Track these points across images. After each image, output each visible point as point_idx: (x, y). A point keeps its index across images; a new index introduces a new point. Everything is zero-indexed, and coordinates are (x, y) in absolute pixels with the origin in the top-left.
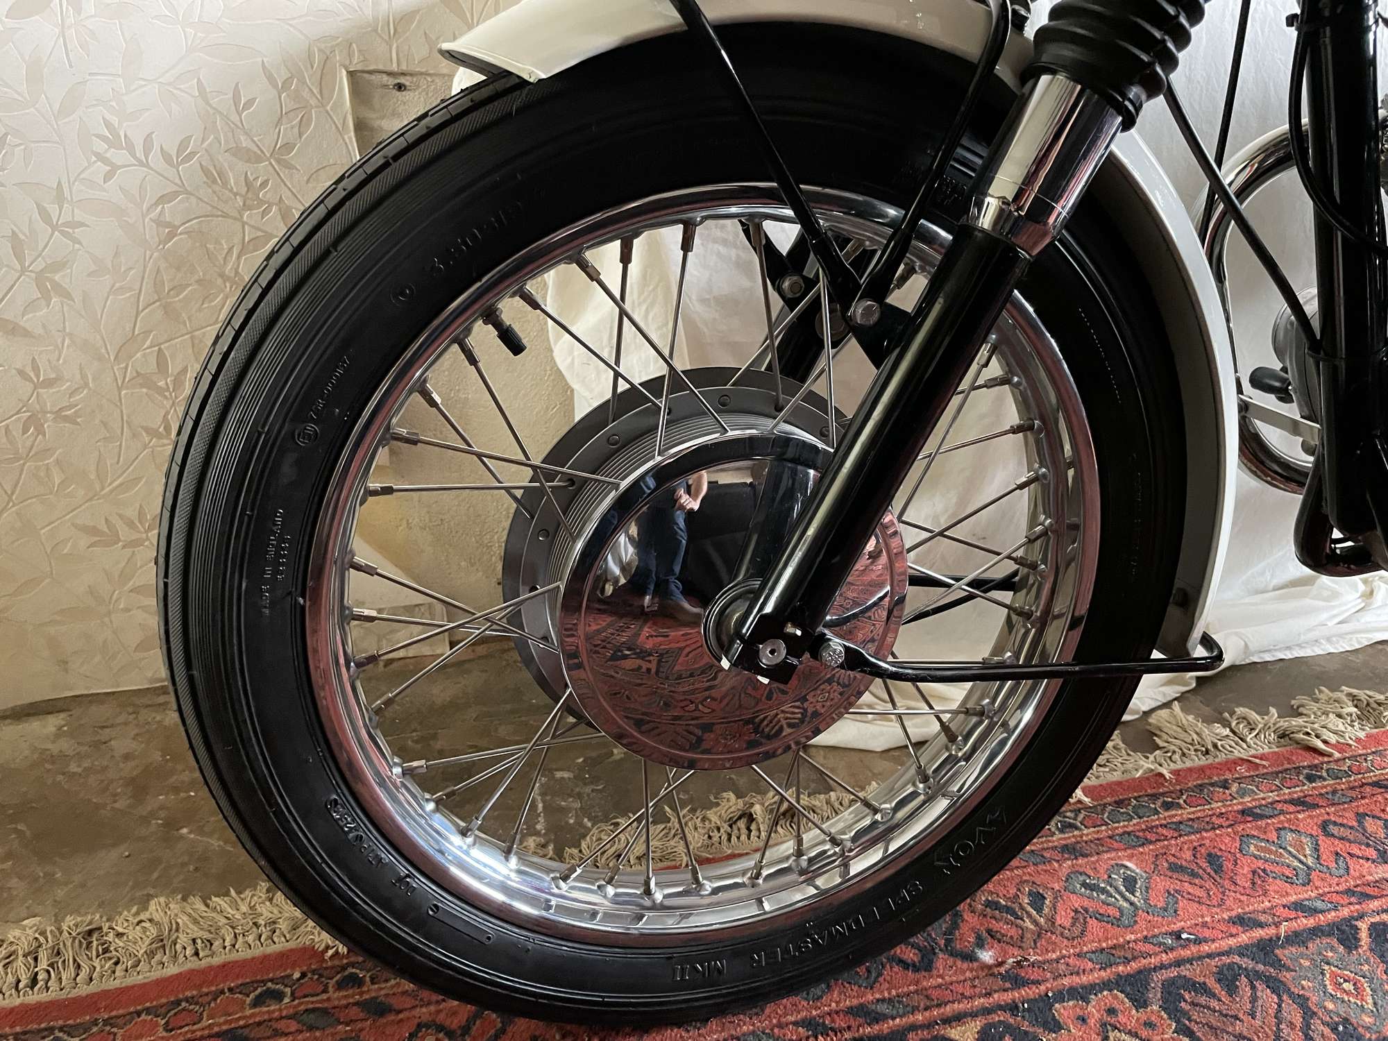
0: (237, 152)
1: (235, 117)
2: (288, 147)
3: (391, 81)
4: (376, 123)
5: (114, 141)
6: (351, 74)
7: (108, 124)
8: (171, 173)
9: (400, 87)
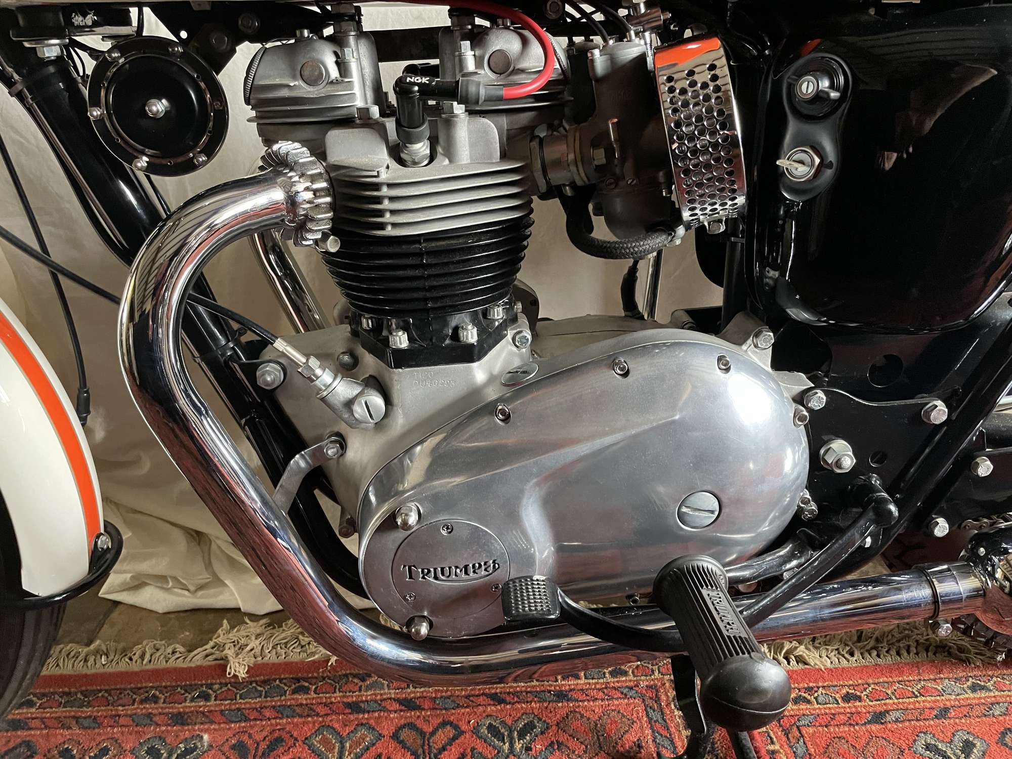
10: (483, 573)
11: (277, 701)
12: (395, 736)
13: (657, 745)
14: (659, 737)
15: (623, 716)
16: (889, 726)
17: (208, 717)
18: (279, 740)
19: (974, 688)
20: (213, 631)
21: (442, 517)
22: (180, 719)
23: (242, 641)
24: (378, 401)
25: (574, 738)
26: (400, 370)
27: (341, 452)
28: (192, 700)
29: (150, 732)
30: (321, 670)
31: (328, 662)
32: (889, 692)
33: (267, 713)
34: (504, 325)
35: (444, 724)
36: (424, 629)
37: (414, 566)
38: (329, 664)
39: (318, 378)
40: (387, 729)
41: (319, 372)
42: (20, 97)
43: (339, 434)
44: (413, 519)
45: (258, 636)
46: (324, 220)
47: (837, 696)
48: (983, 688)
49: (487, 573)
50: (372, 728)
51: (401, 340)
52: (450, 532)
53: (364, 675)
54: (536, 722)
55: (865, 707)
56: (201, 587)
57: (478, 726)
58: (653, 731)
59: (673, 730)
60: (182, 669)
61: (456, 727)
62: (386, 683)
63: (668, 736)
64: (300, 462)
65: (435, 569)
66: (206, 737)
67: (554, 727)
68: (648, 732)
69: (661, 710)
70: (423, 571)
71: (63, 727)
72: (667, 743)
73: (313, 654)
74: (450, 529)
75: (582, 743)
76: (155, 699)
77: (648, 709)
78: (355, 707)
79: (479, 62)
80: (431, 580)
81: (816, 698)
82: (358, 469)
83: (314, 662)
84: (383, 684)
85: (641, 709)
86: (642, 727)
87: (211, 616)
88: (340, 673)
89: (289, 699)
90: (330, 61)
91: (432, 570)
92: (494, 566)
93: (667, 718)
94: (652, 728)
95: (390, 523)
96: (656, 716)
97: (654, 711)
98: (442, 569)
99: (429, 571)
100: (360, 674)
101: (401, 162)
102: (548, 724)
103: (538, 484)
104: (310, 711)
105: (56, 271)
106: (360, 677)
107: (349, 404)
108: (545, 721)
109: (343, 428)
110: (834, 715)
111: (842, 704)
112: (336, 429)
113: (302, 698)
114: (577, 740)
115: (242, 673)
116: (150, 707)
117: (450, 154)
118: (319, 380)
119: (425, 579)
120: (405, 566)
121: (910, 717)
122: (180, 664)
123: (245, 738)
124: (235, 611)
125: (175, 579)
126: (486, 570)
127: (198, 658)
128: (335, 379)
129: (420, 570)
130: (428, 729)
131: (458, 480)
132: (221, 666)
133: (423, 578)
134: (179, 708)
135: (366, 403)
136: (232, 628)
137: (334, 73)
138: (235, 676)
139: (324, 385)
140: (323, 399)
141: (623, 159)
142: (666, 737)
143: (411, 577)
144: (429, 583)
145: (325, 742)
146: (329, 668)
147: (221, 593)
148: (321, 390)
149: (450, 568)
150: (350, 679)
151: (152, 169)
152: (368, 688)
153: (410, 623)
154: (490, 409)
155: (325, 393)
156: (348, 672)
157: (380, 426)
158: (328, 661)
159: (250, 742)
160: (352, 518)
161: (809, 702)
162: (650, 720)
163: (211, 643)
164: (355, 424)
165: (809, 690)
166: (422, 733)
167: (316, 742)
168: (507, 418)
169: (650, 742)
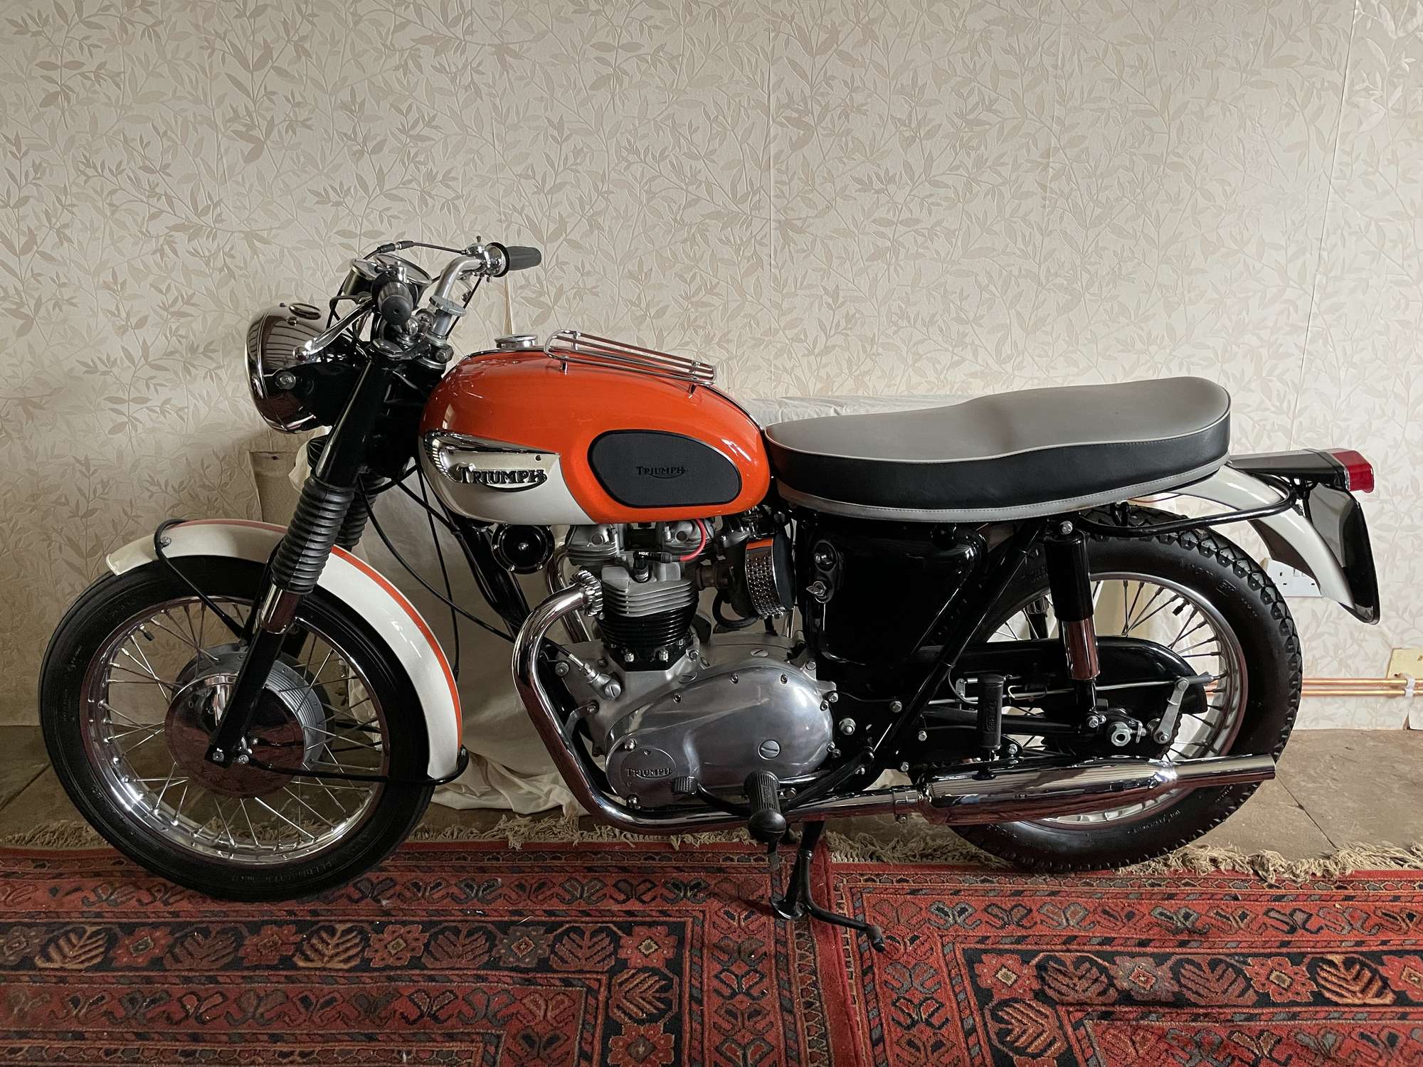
0: (204, 486)
1: (202, 472)
2: (226, 484)
3: (271, 456)
4: (265, 473)
5: (153, 483)
6: (252, 453)
7: (150, 476)
8: (176, 495)
9: (275, 458)
10: (664, 774)
11: (540, 863)
12: (615, 886)
16: (919, 896)
17: (499, 870)
18: (544, 884)
19: (982, 881)
20: (496, 822)
21: (646, 747)
22: (482, 870)
23: (516, 828)
24: (617, 687)
26: (630, 672)
27: (596, 711)
28: (488, 860)
29: (465, 876)
30: (568, 848)
32: (928, 879)
33: (536, 869)
34: (685, 647)
35: (645, 881)
37: (632, 769)
40: (610, 881)
41: (589, 671)
42: (457, 537)
43: (595, 701)
44: (632, 746)
45: (525, 826)
46: (599, 607)
48: (988, 881)
49: (666, 774)
50: (601, 881)
51: (631, 658)
52: (649, 754)
54: (702, 882)
55: (909, 886)
56: (483, 795)
57: (667, 882)
58: (773, 891)
60: (479, 843)
61: (652, 883)
62: (610, 857)
64: (574, 714)
65: (641, 771)
66: (499, 880)
67: (713, 886)
69: (781, 880)
70: (635, 771)
71: (410, 871)
73: (562, 839)
74: (649, 752)
76: (465, 859)
77: (773, 879)
78: (590, 869)
79: (672, 536)
80: (640, 776)
82: (605, 722)
84: (608, 858)
87: (492, 813)
88: (581, 850)
89: (549, 862)
90: (605, 533)
92: (669, 771)
93: (783, 884)
94: (772, 889)
95: (621, 748)
98: (645, 771)
99: (638, 772)
101: (635, 579)
102: (709, 884)
103: (691, 733)
104: (562, 870)
105: (453, 609)
106: (594, 853)
107: (603, 687)
108: (707, 883)
109: (598, 698)
111: (895, 884)
112: (594, 698)
113: (557, 863)
115: (518, 847)
116: (463, 863)
117: (657, 576)
118: (589, 675)
119: (636, 776)
122: (476, 840)
123: (523, 881)
124: (508, 811)
125: (466, 786)
127: (487, 838)
128: (597, 675)
130: (635, 883)
131: (653, 729)
132: (505, 842)
134: (480, 864)
135: (611, 688)
136: (509, 821)
137: (607, 539)
138: (514, 848)
139: (591, 677)
140: (590, 684)
141: (736, 583)
143: (630, 775)
145: (572, 886)
147: (497, 799)
148: (589, 679)
149: (648, 771)
150: (587, 854)
151: (516, 571)
152: (598, 859)
153: (628, 798)
154: (672, 694)
155: (591, 681)
157: (617, 699)
159: (526, 884)
160: (600, 748)
161: (874, 881)
163: (496, 829)
164: (606, 697)
165: (877, 875)
166: (631, 885)
167: (567, 886)
168: (679, 700)
169: (770, 896)
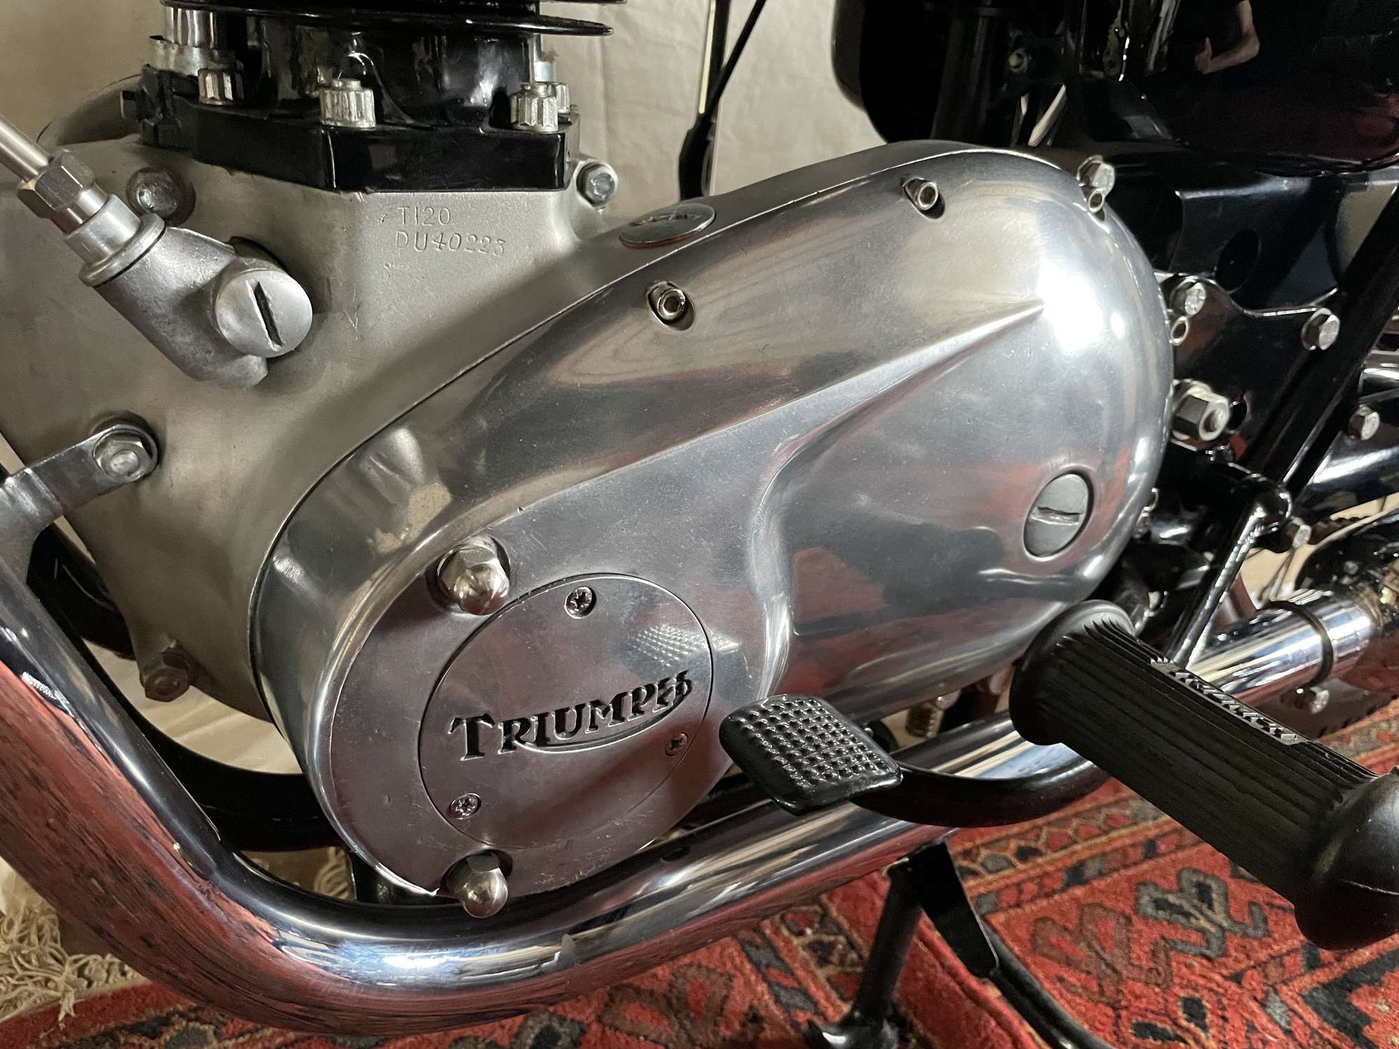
10: (657, 710)
13: (786, 1008)
14: (782, 993)
15: (708, 970)
16: (1095, 883)
21: (568, 571)
25: (638, 1036)
26: (359, 196)
27: (148, 463)
30: (42, 1035)
31: (59, 1012)
32: (1070, 832)
36: (498, 887)
37: (487, 718)
38: (61, 1017)
39: (88, 218)
41: (89, 201)
47: (1008, 854)
49: (664, 709)
52: (586, 612)
53: (155, 1024)
54: (556, 1025)
55: (1051, 863)
58: (770, 985)
59: (800, 973)
62: (209, 1029)
63: (796, 985)
65: (542, 718)
67: (595, 1027)
68: (762, 988)
70: (508, 726)
72: (798, 1000)
74: (586, 604)
75: (655, 1042)
77: (748, 948)
80: (529, 747)
81: (983, 865)
83: (19, 1020)
84: (204, 1033)
85: (733, 950)
86: (747, 983)
88: (93, 1032)
91: (534, 720)
92: (680, 688)
93: (784, 953)
94: (765, 979)
96: (764, 956)
97: (758, 948)
98: (561, 714)
99: (526, 724)
100: (143, 1024)
102: (580, 1023)
106: (145, 1029)
107: (198, 300)
108: (572, 1020)
110: (1018, 885)
111: (1020, 866)
114: (646, 1038)
118: (92, 222)
119: (515, 748)
120: (458, 722)
121: (1114, 865)
126: (661, 701)
128: (140, 230)
129: (501, 727)
133: (508, 745)
135: (258, 291)
139: (111, 242)
140: (110, 284)
142: (793, 988)
143: (474, 750)
144: (524, 759)
146: (62, 1026)
148: (99, 255)
149: (580, 708)
150: (122, 1039)
153: (450, 879)
155: (116, 265)
156: (112, 1025)
158: (56, 1010)
160: (179, 646)
161: (975, 873)
162: (757, 966)
165: (968, 854)
169: (773, 1007)
